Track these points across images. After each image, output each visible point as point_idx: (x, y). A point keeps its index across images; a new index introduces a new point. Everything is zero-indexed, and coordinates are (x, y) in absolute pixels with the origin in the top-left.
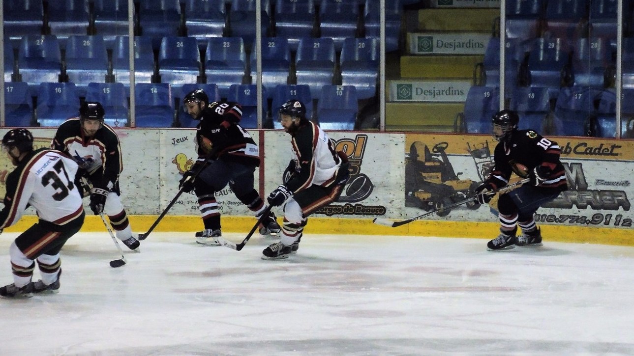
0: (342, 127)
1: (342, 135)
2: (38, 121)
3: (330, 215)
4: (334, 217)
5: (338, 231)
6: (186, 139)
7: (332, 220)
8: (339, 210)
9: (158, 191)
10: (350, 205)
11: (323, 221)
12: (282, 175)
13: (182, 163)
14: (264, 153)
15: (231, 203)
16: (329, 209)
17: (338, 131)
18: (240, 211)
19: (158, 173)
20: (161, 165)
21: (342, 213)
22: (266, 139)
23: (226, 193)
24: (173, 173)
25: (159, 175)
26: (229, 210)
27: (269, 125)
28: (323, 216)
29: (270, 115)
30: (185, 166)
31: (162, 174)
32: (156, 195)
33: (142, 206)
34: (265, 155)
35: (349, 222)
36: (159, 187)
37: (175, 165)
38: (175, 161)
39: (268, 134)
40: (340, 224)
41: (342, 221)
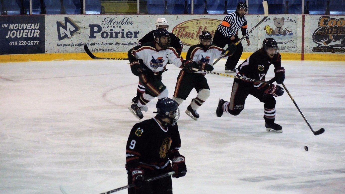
0: (340, 13)
1: (340, 17)
2: (207, 11)
3: (334, 53)
4: (335, 54)
5: (337, 60)
6: (270, 19)
7: (334, 55)
8: (338, 50)
9: (257, 41)
10: (343, 48)
11: (330, 55)
12: (312, 35)
13: (268, 29)
14: (304, 25)
15: (289, 47)
16: (333, 50)
17: (338, 15)
18: (293, 51)
19: (258, 34)
20: (259, 30)
21: (339, 52)
22: (305, 19)
23: (287, 43)
24: (264, 34)
25: (258, 35)
26: (288, 50)
27: (307, 13)
28: (330, 53)
29: (308, 8)
30: (269, 31)
31: (259, 34)
32: (257, 43)
33: (250, 48)
34: (305, 26)
35: (342, 56)
36: (257, 40)
37: (265, 31)
38: (265, 29)
39: (307, 17)
40: (338, 56)
41: (339, 55)
